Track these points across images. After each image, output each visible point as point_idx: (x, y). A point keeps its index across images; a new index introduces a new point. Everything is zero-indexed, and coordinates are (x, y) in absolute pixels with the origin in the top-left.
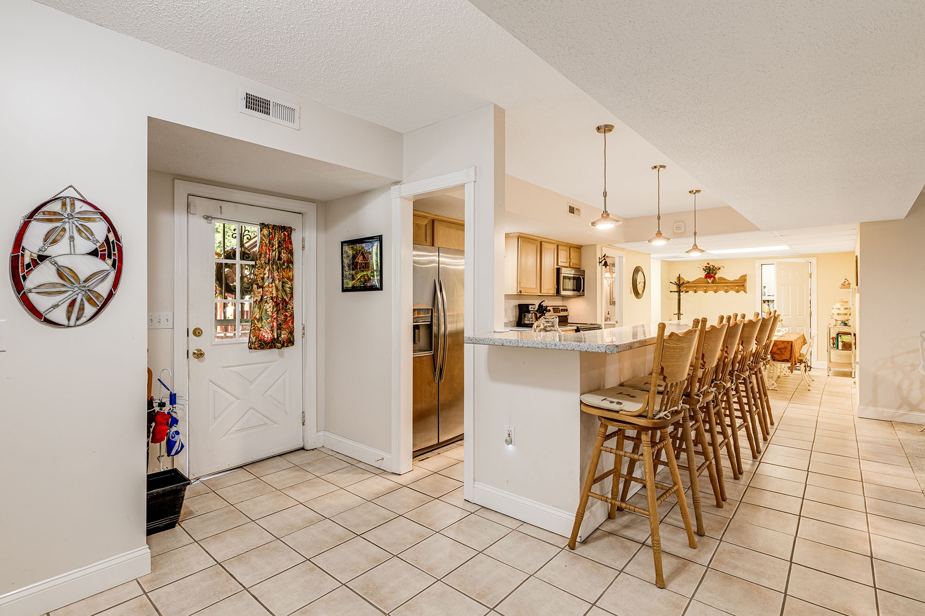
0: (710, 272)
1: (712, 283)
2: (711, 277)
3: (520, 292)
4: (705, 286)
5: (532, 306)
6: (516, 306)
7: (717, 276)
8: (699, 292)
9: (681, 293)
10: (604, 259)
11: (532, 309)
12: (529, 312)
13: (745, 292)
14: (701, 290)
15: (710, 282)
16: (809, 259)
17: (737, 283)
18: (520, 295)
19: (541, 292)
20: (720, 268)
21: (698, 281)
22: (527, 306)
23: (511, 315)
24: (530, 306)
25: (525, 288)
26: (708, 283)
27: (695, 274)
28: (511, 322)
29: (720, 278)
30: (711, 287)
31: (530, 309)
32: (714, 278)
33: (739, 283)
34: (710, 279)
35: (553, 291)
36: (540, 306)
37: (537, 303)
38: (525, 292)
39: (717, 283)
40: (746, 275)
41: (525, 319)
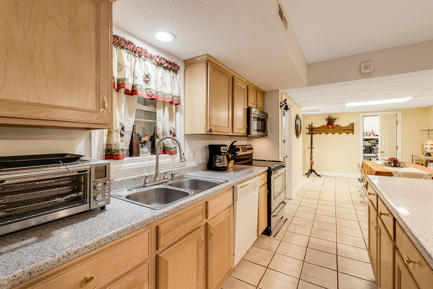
0: (330, 121)
1: (331, 128)
2: (331, 125)
3: (211, 130)
4: (327, 130)
5: (224, 147)
6: (206, 147)
7: (334, 124)
8: (323, 134)
9: (313, 135)
10: (285, 103)
11: (224, 151)
12: (220, 153)
13: (353, 134)
14: (323, 133)
15: (330, 127)
16: (396, 113)
17: (347, 128)
18: (210, 134)
19: (233, 132)
20: (336, 119)
21: (323, 127)
22: (219, 147)
23: (200, 157)
24: (222, 148)
25: (216, 126)
26: (329, 128)
27: (321, 122)
28: (200, 164)
29: (336, 125)
30: (330, 131)
31: (222, 151)
32: (333, 125)
33: (349, 128)
34: (331, 126)
35: (243, 132)
36: (232, 146)
37: (228, 143)
38: (217, 132)
39: (335, 128)
40: (353, 123)
41: (216, 161)
